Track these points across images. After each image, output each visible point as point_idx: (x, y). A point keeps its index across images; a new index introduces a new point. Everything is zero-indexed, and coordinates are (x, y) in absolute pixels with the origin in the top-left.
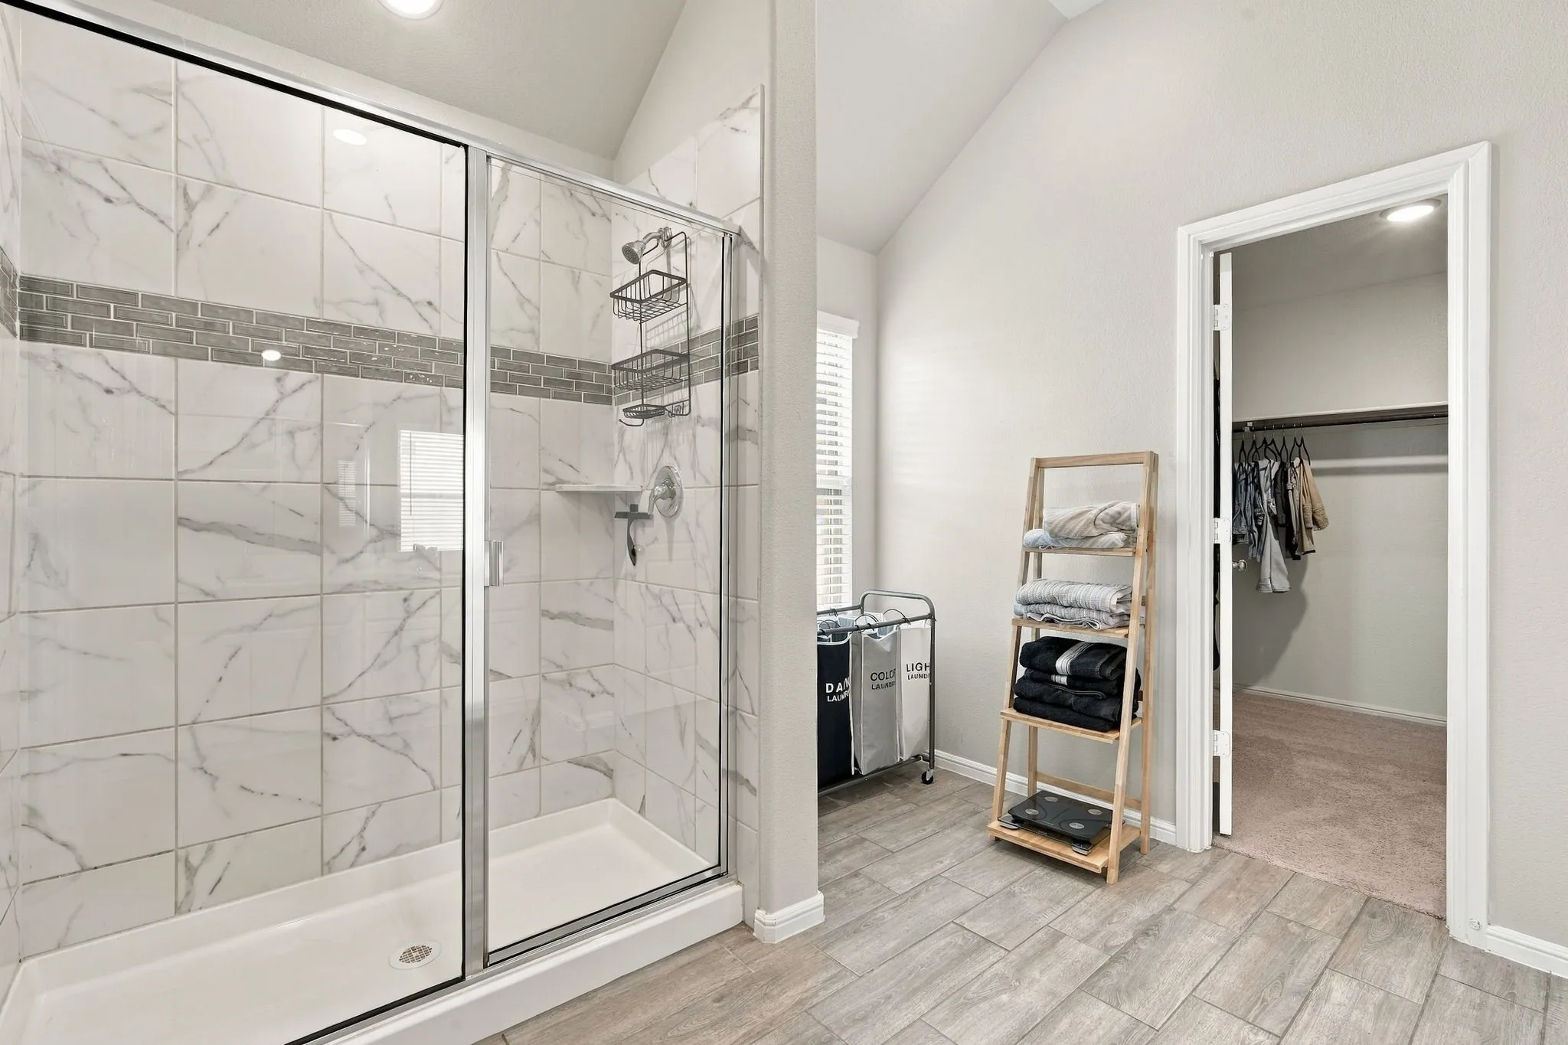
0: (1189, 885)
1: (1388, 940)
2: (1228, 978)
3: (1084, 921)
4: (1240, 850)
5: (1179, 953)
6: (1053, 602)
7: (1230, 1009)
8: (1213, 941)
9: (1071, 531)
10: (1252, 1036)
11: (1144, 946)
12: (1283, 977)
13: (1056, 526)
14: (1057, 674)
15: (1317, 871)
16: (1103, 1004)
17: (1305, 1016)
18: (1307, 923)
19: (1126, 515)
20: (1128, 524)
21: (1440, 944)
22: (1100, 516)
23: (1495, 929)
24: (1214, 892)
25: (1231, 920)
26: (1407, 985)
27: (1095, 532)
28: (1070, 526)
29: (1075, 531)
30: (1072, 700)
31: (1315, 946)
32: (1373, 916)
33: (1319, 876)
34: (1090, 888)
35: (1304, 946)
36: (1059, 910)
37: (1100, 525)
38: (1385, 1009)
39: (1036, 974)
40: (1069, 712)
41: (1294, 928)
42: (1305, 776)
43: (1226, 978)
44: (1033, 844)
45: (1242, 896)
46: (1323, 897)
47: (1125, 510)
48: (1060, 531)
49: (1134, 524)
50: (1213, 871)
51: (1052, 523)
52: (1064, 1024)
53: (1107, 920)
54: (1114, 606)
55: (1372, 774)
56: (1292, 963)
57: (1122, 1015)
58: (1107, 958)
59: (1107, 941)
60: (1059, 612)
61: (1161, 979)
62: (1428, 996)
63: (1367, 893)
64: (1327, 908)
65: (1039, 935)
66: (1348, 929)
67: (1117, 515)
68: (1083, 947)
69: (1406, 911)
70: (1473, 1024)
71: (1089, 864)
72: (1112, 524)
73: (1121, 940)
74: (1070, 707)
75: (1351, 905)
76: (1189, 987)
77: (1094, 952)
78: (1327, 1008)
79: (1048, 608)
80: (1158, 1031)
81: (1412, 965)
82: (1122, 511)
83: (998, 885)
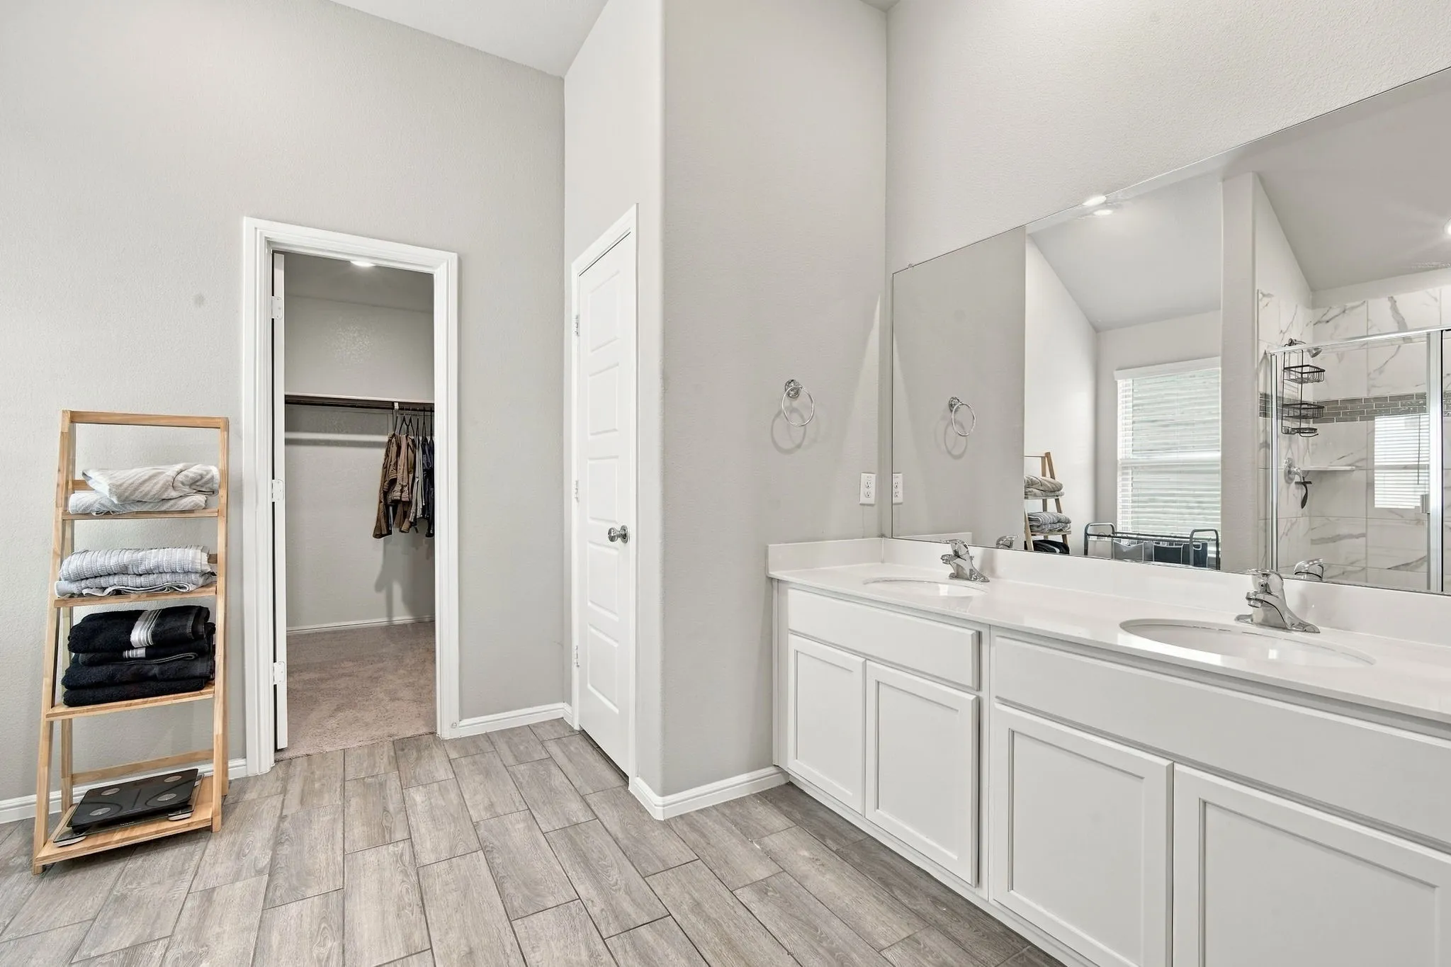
0: (282, 795)
1: (419, 758)
2: (358, 831)
3: (220, 869)
4: (299, 754)
5: (315, 838)
6: (123, 571)
7: (373, 845)
8: (328, 817)
9: (146, 494)
10: (396, 849)
11: (285, 850)
12: (385, 810)
13: (126, 489)
14: (133, 648)
15: (355, 740)
16: (292, 904)
17: (412, 819)
18: (375, 773)
19: (209, 477)
20: (209, 485)
21: (441, 746)
22: (180, 478)
23: (466, 722)
24: (303, 791)
25: (331, 799)
26: (442, 772)
27: (174, 494)
28: (145, 488)
29: (152, 493)
30: (156, 670)
31: (388, 782)
32: (403, 750)
33: (360, 744)
34: (202, 844)
35: (382, 785)
36: (189, 877)
37: (180, 487)
38: (443, 791)
39: (217, 929)
40: (152, 684)
41: (369, 780)
42: (300, 688)
43: (356, 831)
44: (117, 842)
45: (324, 781)
46: (371, 755)
47: (208, 472)
48: (132, 494)
49: (216, 486)
50: (291, 777)
51: (121, 485)
52: (275, 938)
53: (240, 855)
54: (205, 565)
55: (341, 671)
56: (384, 798)
57: (311, 899)
58: (266, 877)
59: (255, 867)
60: (131, 581)
61: (318, 861)
62: (454, 772)
63: (391, 739)
64: (378, 759)
65: (189, 905)
66: (396, 761)
67: (199, 477)
68: (239, 885)
69: (416, 738)
70: (477, 772)
71: (198, 823)
72: (191, 485)
73: (265, 861)
74: (154, 678)
75: (387, 750)
76: (339, 852)
77: (252, 881)
78: (419, 808)
79: (115, 580)
80: (343, 888)
81: (437, 762)
82: (205, 473)
83: (98, 899)
